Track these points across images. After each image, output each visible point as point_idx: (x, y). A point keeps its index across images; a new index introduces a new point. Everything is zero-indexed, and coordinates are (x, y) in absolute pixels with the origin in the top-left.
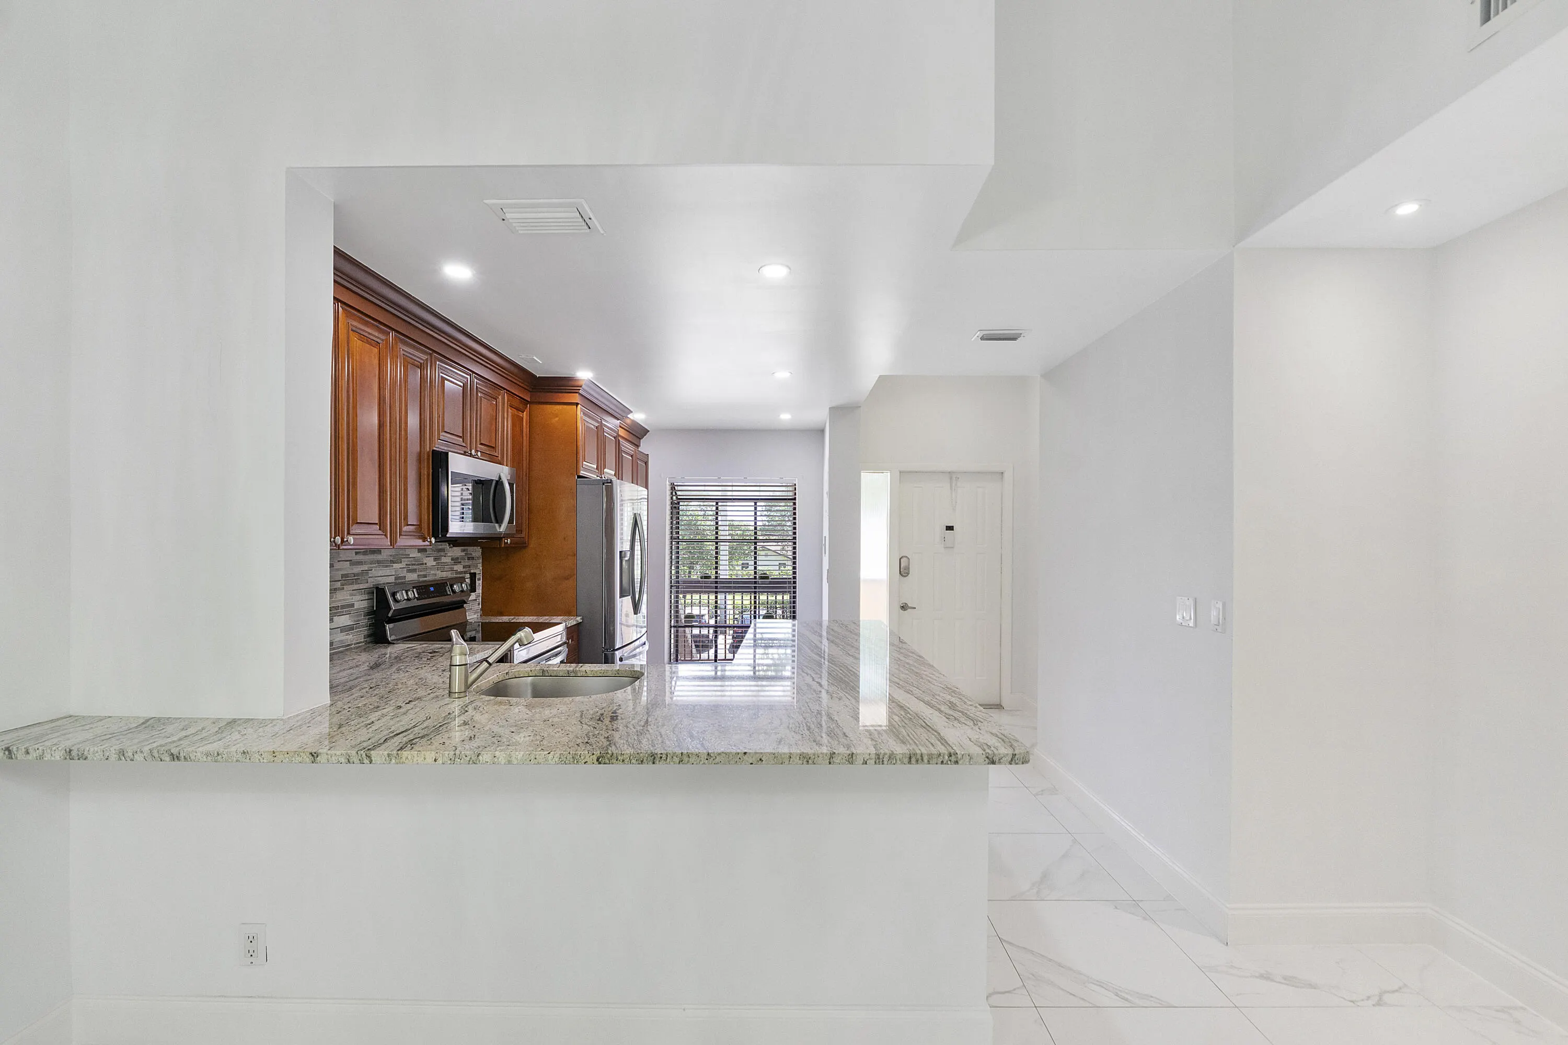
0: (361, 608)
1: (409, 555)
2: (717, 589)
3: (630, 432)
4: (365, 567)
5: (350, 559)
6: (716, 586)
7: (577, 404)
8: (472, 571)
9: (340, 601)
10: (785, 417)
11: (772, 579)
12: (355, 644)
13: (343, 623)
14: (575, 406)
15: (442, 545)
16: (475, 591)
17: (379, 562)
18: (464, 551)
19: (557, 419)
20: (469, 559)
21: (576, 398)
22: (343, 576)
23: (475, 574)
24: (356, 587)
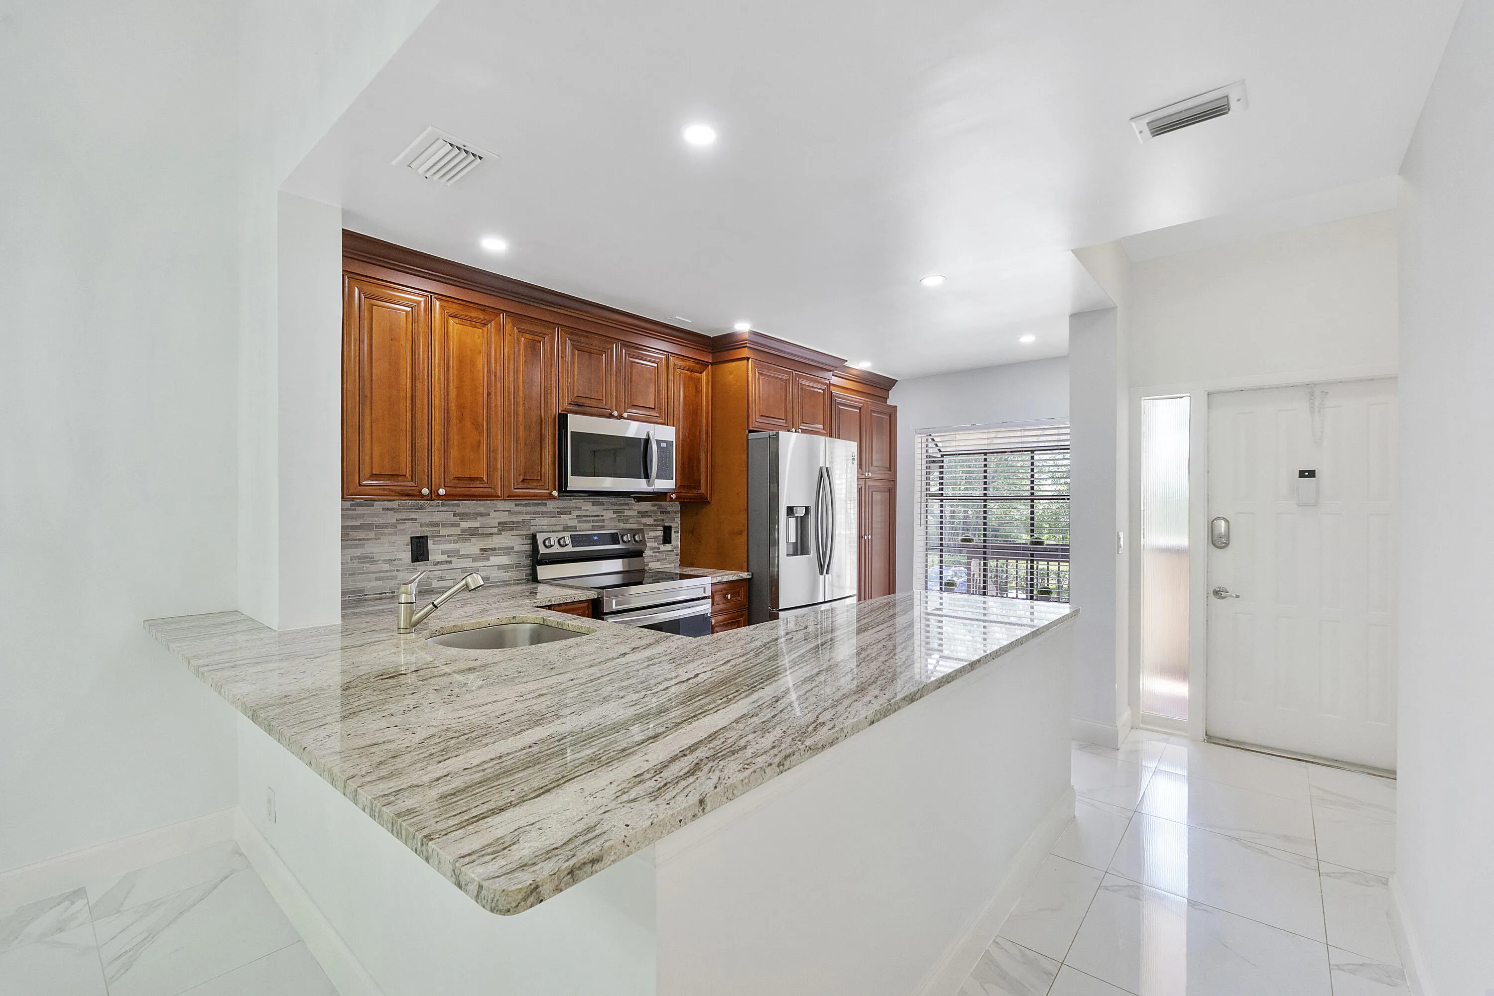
0: (522, 551)
1: (581, 508)
2: (986, 554)
3: (866, 384)
4: (528, 517)
5: (508, 509)
6: (984, 551)
7: (748, 359)
8: (666, 525)
9: (497, 543)
10: (1027, 339)
11: (1048, 545)
12: (514, 580)
13: (501, 562)
14: (746, 361)
15: (625, 500)
16: (671, 543)
17: (543, 513)
18: (655, 505)
19: (732, 376)
20: (662, 513)
21: (745, 353)
22: (499, 523)
23: (670, 528)
24: (515, 533)
